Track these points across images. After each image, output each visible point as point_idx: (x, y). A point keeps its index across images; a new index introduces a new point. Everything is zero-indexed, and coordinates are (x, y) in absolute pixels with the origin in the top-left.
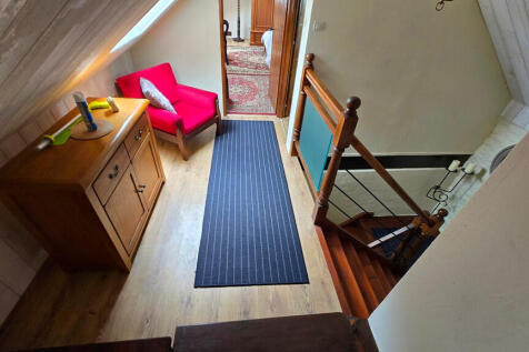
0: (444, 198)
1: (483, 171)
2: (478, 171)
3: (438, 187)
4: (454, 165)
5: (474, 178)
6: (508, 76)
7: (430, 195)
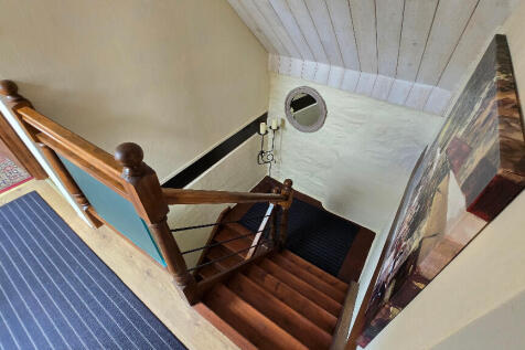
0: (270, 158)
1: (283, 121)
2: (280, 123)
3: (262, 152)
4: (263, 127)
5: (280, 130)
6: (257, 33)
7: (261, 161)
